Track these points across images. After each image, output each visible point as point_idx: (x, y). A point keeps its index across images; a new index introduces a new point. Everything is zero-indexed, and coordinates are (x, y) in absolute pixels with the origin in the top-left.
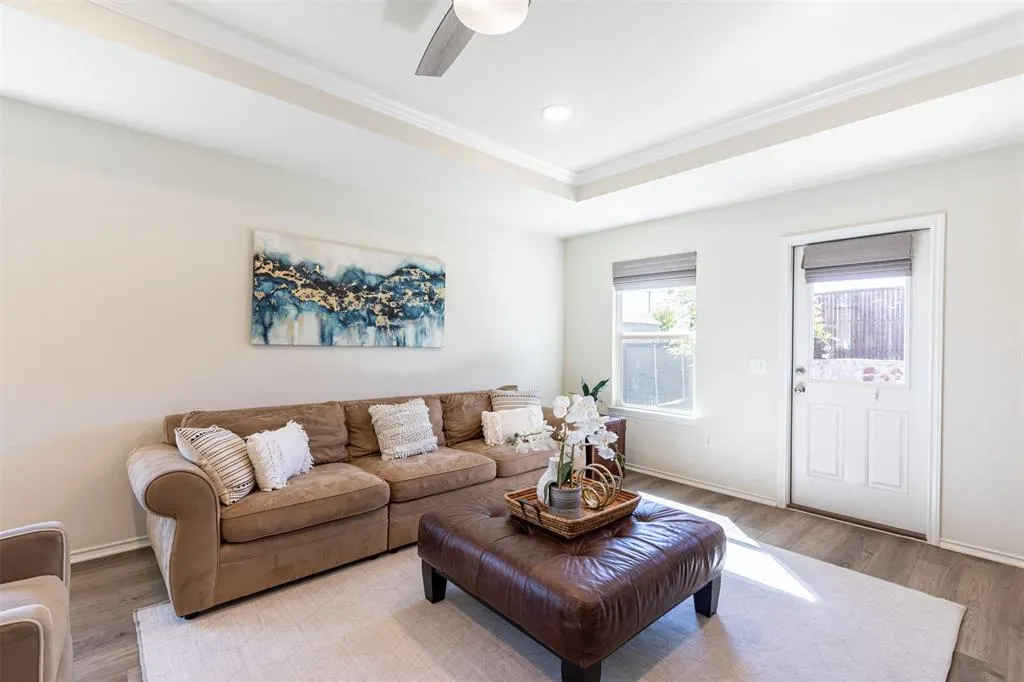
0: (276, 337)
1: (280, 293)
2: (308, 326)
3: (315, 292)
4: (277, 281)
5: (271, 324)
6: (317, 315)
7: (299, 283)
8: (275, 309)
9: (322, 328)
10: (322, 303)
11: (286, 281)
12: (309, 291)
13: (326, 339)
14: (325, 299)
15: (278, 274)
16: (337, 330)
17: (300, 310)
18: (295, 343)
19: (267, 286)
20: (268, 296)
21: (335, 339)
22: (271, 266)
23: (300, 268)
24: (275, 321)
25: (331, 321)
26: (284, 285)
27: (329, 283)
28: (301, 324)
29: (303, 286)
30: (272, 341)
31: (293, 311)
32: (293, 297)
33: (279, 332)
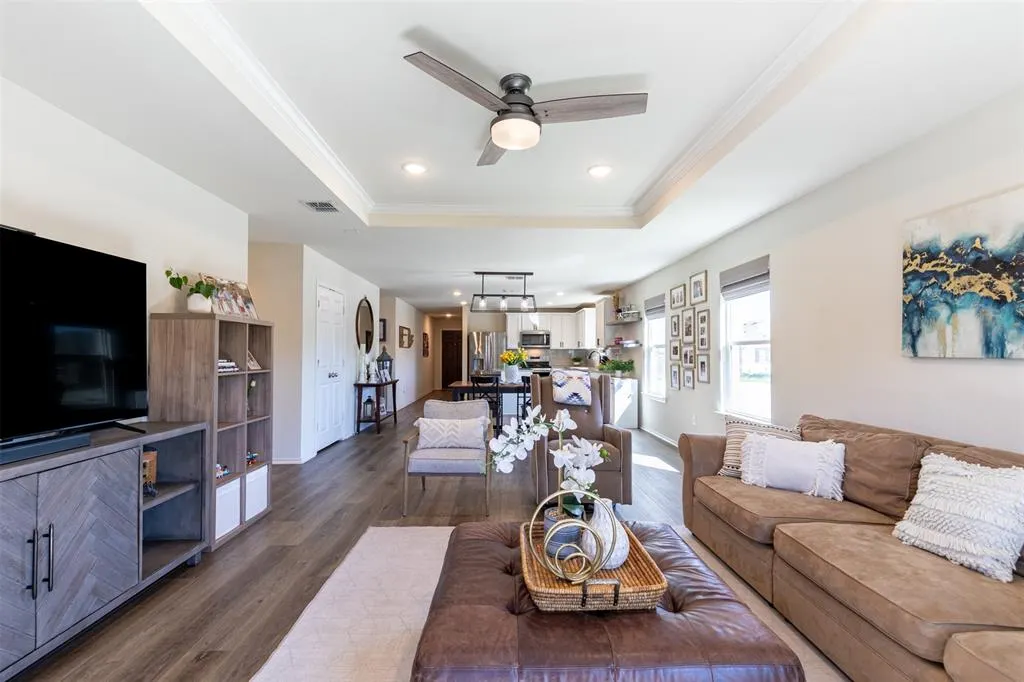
0: (925, 346)
1: (929, 291)
2: (965, 328)
3: (973, 279)
4: (925, 277)
5: (919, 332)
6: (979, 312)
7: (951, 272)
8: (923, 311)
9: (987, 330)
10: (986, 293)
11: (935, 274)
12: (965, 279)
13: (994, 347)
14: (990, 285)
15: (927, 267)
16: (1012, 333)
17: (953, 309)
18: (949, 354)
19: (915, 285)
20: (916, 297)
21: (1009, 348)
22: (918, 261)
23: (952, 252)
24: (924, 327)
25: (1002, 319)
26: (933, 280)
27: (997, 259)
28: (955, 328)
29: (958, 274)
30: (921, 353)
31: (943, 312)
32: (944, 292)
33: (929, 340)
